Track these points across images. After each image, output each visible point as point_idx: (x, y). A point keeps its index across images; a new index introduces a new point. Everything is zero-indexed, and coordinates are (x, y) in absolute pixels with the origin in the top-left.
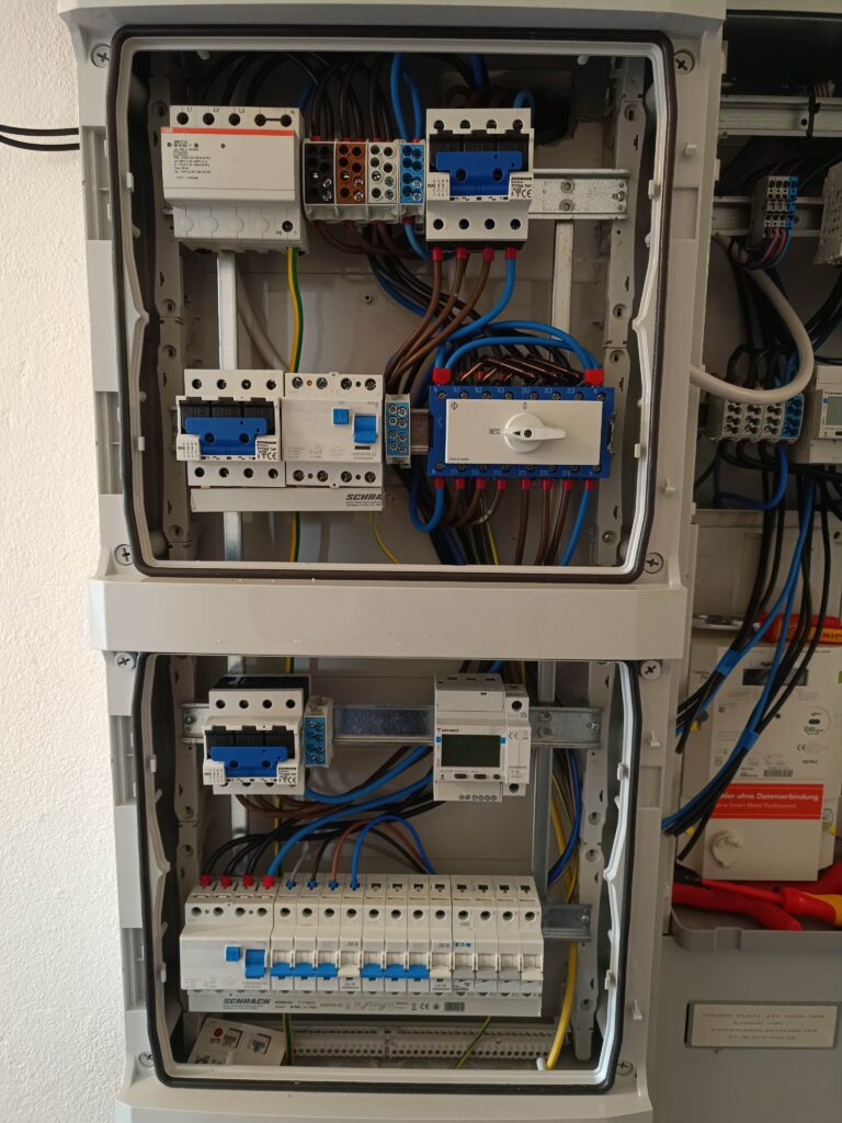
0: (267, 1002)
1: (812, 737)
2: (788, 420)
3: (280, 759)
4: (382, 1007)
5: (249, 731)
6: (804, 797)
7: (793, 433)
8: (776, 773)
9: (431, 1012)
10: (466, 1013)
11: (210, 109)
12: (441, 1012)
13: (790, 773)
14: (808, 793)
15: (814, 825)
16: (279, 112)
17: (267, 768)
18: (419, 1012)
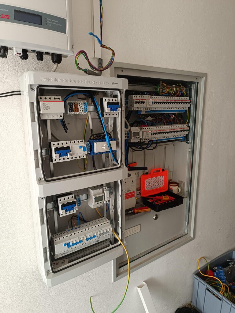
0: (68, 252)
1: (133, 184)
2: (128, 136)
3: (74, 206)
4: (87, 245)
5: (68, 203)
6: (132, 194)
7: (128, 138)
8: (128, 191)
9: (95, 243)
10: (100, 241)
11: (50, 97)
12: (96, 243)
13: (130, 191)
14: (133, 193)
15: (134, 198)
16: (58, 97)
17: (72, 209)
18: (93, 244)
